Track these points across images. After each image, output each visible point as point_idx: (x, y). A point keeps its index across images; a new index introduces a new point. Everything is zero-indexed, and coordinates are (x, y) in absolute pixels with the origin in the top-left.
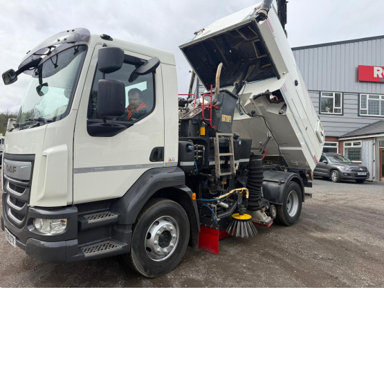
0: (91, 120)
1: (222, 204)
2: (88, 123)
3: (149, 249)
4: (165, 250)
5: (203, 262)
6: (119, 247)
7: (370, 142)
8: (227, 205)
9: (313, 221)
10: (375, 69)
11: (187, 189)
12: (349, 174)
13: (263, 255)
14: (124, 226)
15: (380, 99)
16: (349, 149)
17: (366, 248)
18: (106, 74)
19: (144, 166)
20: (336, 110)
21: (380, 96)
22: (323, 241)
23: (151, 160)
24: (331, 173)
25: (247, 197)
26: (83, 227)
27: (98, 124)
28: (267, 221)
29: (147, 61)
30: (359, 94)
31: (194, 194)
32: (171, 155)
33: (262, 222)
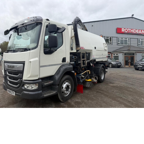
0: (45, 49)
1: (82, 76)
2: (44, 50)
3: (63, 92)
4: (68, 92)
5: (79, 96)
6: (54, 92)
7: (121, 54)
8: (84, 77)
9: (109, 81)
10: (122, 29)
11: (73, 72)
12: (115, 65)
13: (97, 92)
14: (55, 85)
15: (124, 39)
16: (114, 56)
17: (127, 88)
18: (51, 33)
19: (60, 64)
20: (110, 43)
21: (124, 38)
22: (114, 87)
23: (62, 62)
24: (109, 65)
25: (90, 73)
26: (43, 86)
27: (47, 50)
28: (95, 81)
29: (60, 28)
30: (117, 37)
31: (75, 73)
32: (68, 60)
33: (94, 82)
